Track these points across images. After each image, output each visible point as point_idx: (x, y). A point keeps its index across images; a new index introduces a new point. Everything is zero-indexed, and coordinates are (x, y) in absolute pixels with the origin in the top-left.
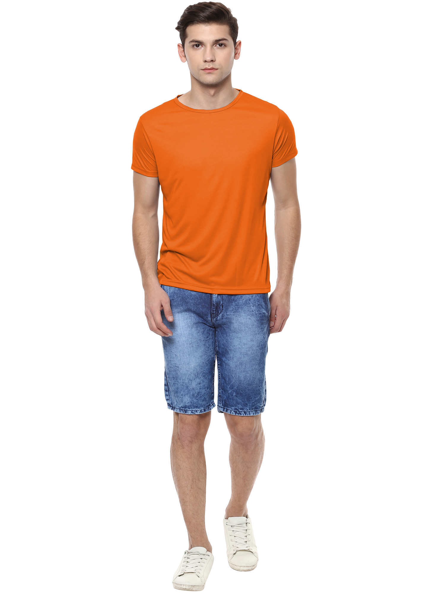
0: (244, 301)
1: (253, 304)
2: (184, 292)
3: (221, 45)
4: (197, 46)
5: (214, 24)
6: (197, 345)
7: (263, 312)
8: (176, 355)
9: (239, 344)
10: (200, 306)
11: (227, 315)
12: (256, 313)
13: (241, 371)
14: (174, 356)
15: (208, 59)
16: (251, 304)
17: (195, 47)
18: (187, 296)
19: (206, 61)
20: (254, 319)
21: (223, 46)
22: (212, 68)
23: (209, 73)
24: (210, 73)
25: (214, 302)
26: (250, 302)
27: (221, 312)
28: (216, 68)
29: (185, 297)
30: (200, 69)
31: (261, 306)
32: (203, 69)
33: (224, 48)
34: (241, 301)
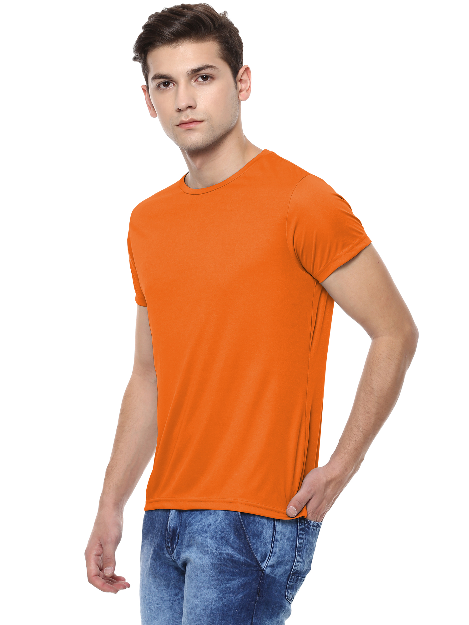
0: (201, 526)
1: (212, 533)
3: (205, 78)
4: (166, 84)
5: (187, 42)
6: (158, 608)
7: (227, 552)
12: (212, 551)
15: (183, 104)
16: (208, 533)
17: (162, 86)
19: (179, 110)
20: (208, 561)
21: (209, 79)
22: (192, 121)
23: (188, 130)
24: (190, 129)
25: (170, 528)
26: (208, 530)
28: (199, 120)
31: (227, 541)
32: (178, 123)
33: (211, 82)
34: (196, 527)
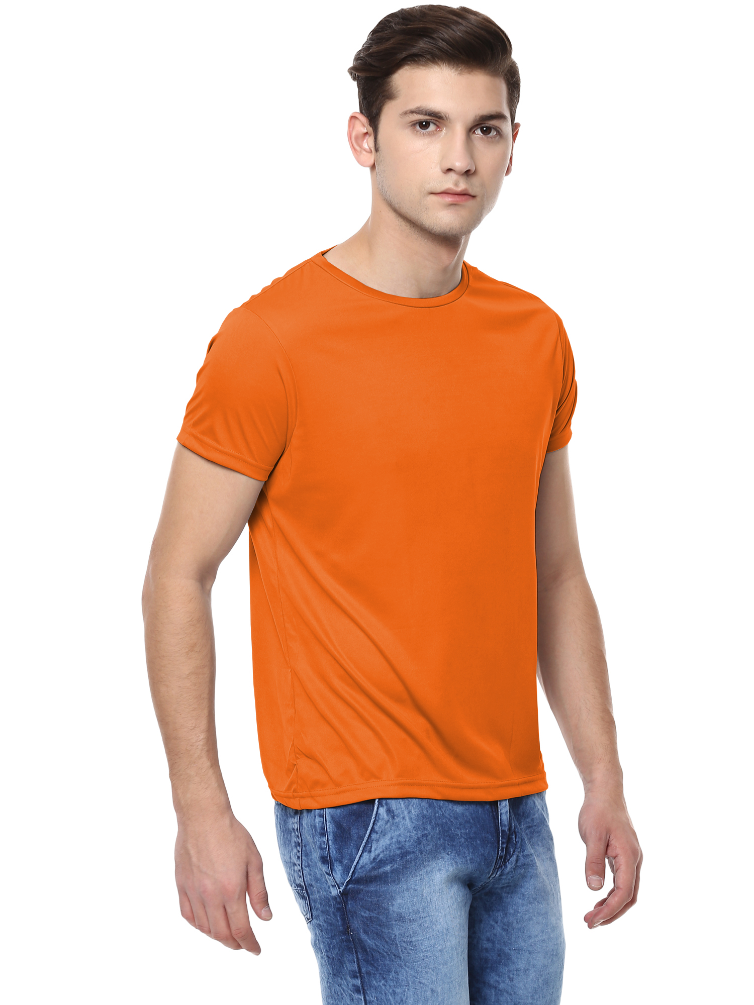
2: (440, 809)
3: (487, 132)
4: (425, 126)
8: (432, 991)
9: (543, 932)
10: (478, 842)
11: (523, 856)
13: (546, 1002)
14: (429, 993)
15: (460, 164)
18: (449, 820)
19: (448, 171)
21: (493, 133)
23: (453, 204)
24: (455, 205)
25: (505, 826)
27: (514, 851)
28: (473, 193)
29: (446, 823)
30: (430, 190)
32: (439, 191)
